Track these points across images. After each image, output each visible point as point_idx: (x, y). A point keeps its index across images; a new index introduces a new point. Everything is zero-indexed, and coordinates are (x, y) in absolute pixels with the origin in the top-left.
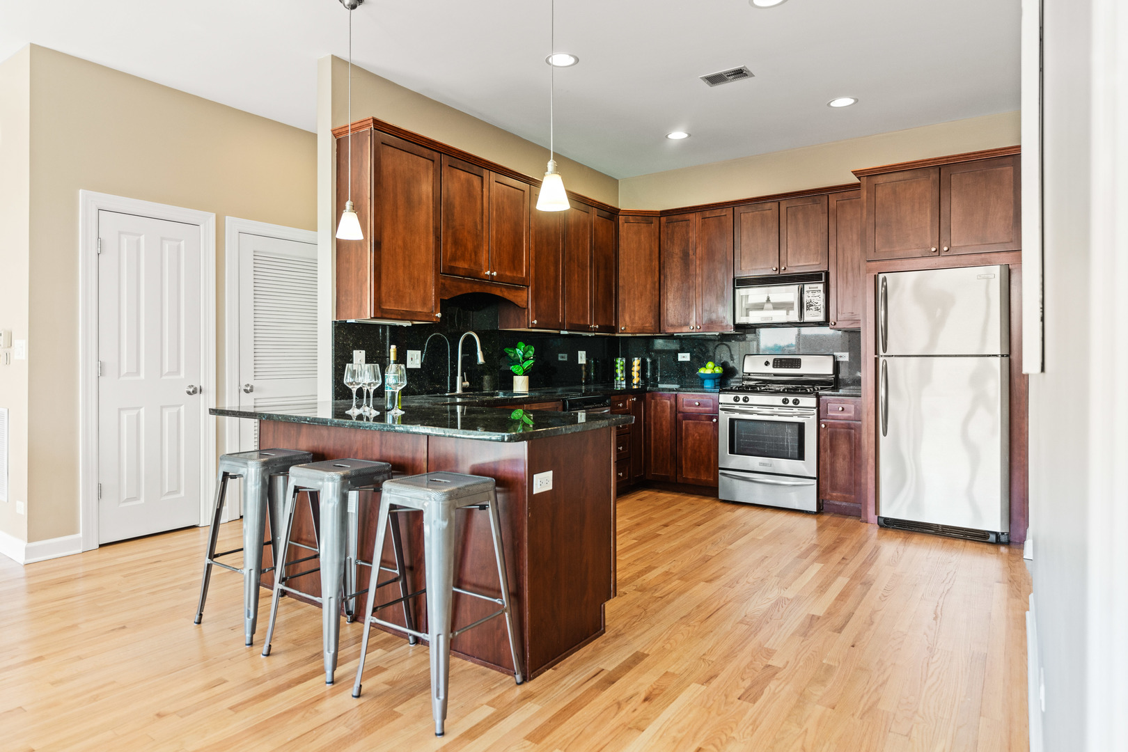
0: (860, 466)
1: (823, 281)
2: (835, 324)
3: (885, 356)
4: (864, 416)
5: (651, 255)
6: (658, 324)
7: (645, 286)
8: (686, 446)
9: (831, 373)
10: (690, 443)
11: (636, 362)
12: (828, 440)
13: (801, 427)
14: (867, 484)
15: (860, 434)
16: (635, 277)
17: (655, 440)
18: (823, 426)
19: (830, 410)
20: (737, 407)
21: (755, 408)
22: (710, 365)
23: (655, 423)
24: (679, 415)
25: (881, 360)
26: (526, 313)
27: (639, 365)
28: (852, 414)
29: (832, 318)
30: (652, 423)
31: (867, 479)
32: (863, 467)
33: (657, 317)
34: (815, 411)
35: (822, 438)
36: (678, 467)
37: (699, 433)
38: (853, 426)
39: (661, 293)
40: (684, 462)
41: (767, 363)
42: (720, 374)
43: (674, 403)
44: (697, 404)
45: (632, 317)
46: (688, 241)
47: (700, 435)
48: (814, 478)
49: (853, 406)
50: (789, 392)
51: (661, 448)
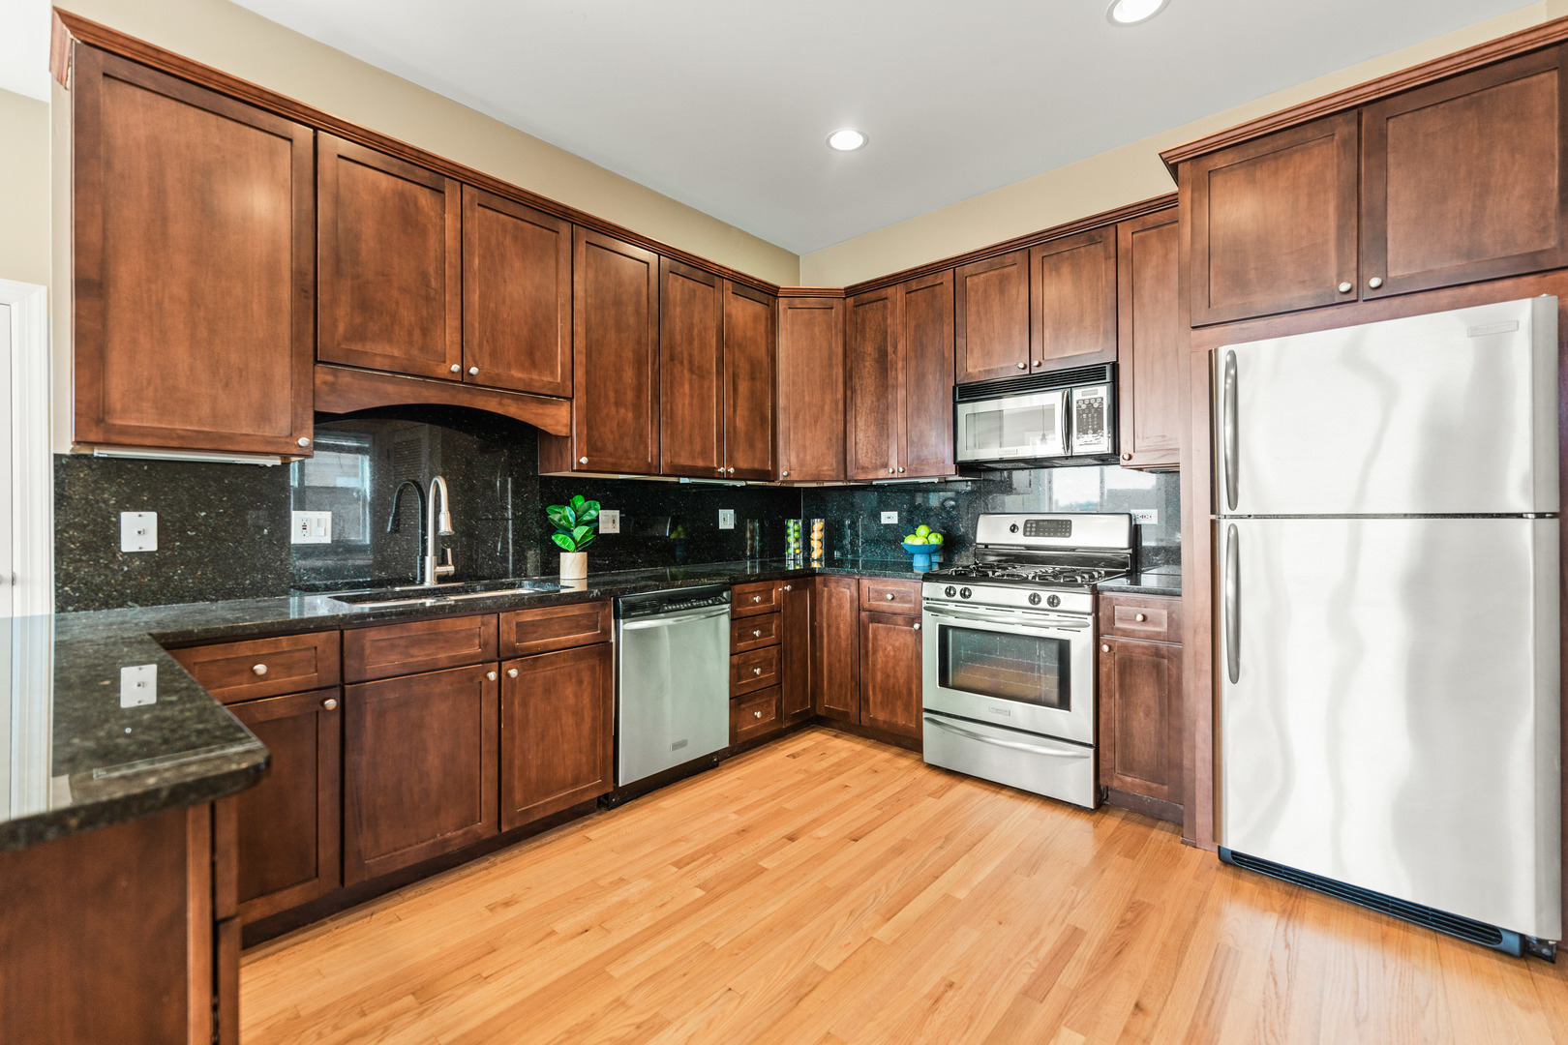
0: (1180, 731)
1: (1108, 380)
2: (1130, 457)
3: (1233, 517)
4: (1187, 636)
5: (830, 358)
6: (842, 466)
7: (822, 408)
8: (874, 665)
9: (1126, 545)
10: (880, 660)
11: (818, 525)
12: (1115, 677)
13: (1063, 649)
14: (1193, 768)
15: (1180, 669)
16: (806, 393)
17: (829, 653)
18: (1105, 648)
19: (1120, 619)
20: (951, 606)
21: (982, 610)
22: (923, 530)
23: (829, 626)
24: (864, 614)
25: (1224, 525)
26: (569, 445)
27: (821, 530)
28: (1164, 628)
29: (1125, 448)
30: (825, 625)
31: (1194, 760)
32: (1186, 735)
33: (841, 456)
34: (1090, 620)
35: (1103, 670)
36: (863, 701)
37: (893, 646)
38: (1165, 652)
39: (848, 418)
40: (871, 693)
41: (1014, 528)
42: (937, 545)
43: (855, 595)
44: (889, 597)
45: (801, 456)
46: (886, 332)
47: (895, 649)
48: (1089, 746)
49: (1165, 613)
50: (1044, 581)
51: (838, 665)
